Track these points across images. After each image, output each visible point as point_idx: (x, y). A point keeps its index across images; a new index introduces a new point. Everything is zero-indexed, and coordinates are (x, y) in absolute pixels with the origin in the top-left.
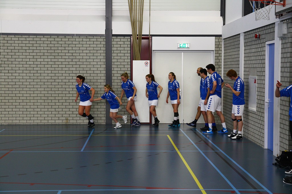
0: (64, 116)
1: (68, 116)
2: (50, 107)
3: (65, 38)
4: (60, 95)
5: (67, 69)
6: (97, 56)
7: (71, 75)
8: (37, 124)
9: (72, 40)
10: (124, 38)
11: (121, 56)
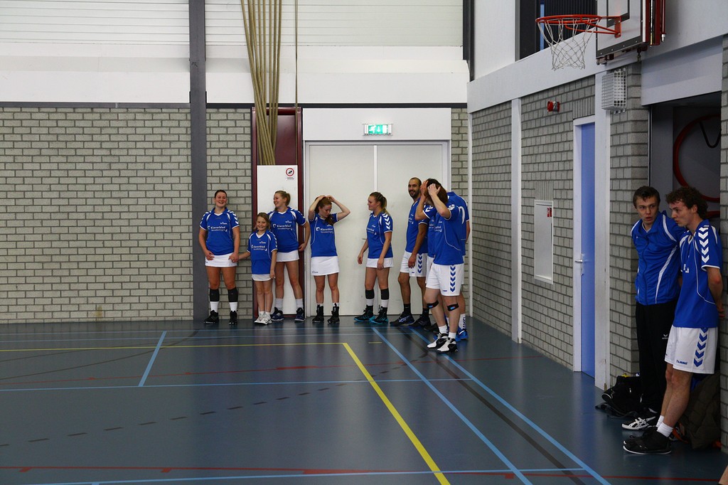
0: (91, 300)
1: (101, 300)
2: (58, 280)
3: (92, 112)
4: (81, 251)
5: (98, 188)
6: (171, 156)
7: (106, 201)
8: (24, 321)
9: (108, 117)
10: (236, 112)
11: (228, 156)
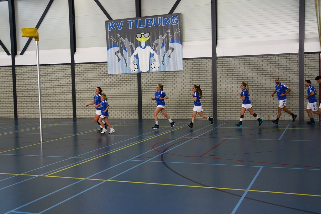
0: (267, 114)
1: (270, 114)
2: (257, 107)
3: (268, 57)
4: (264, 99)
5: (269, 80)
6: (292, 69)
7: (272, 84)
8: (247, 120)
9: (273, 58)
10: (314, 55)
11: (311, 69)
